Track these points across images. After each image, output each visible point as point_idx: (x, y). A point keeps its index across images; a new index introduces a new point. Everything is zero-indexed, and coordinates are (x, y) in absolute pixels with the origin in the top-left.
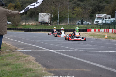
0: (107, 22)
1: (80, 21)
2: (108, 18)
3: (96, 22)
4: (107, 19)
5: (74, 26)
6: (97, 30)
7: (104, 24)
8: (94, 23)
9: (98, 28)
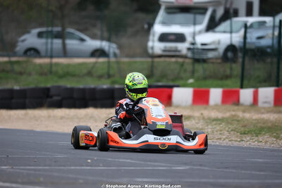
0: (253, 36)
1: (40, 35)
2: (242, 10)
3: (164, 38)
4: (236, 14)
5: (17, 68)
6: (216, 94)
7: (230, 54)
8: (150, 44)
9: (197, 80)
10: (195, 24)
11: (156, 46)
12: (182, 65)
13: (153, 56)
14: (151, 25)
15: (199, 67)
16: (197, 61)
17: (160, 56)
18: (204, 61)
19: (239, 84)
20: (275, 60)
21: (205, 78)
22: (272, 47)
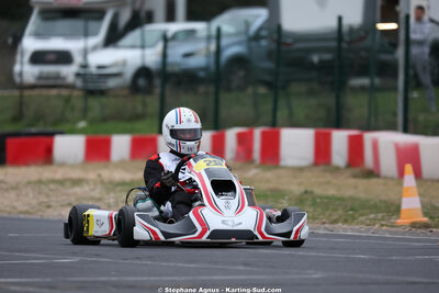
0: (176, 53)
2: (160, 11)
3: (38, 58)
4: (150, 18)
6: (121, 144)
7: (142, 82)
8: (17, 68)
9: (92, 122)
10: (86, 34)
11: (27, 71)
12: (68, 100)
13: (23, 87)
14: (18, 39)
15: (94, 103)
16: (91, 93)
17: (33, 87)
18: (102, 93)
19: (156, 128)
20: (211, 89)
21: (105, 119)
22: (205, 69)
